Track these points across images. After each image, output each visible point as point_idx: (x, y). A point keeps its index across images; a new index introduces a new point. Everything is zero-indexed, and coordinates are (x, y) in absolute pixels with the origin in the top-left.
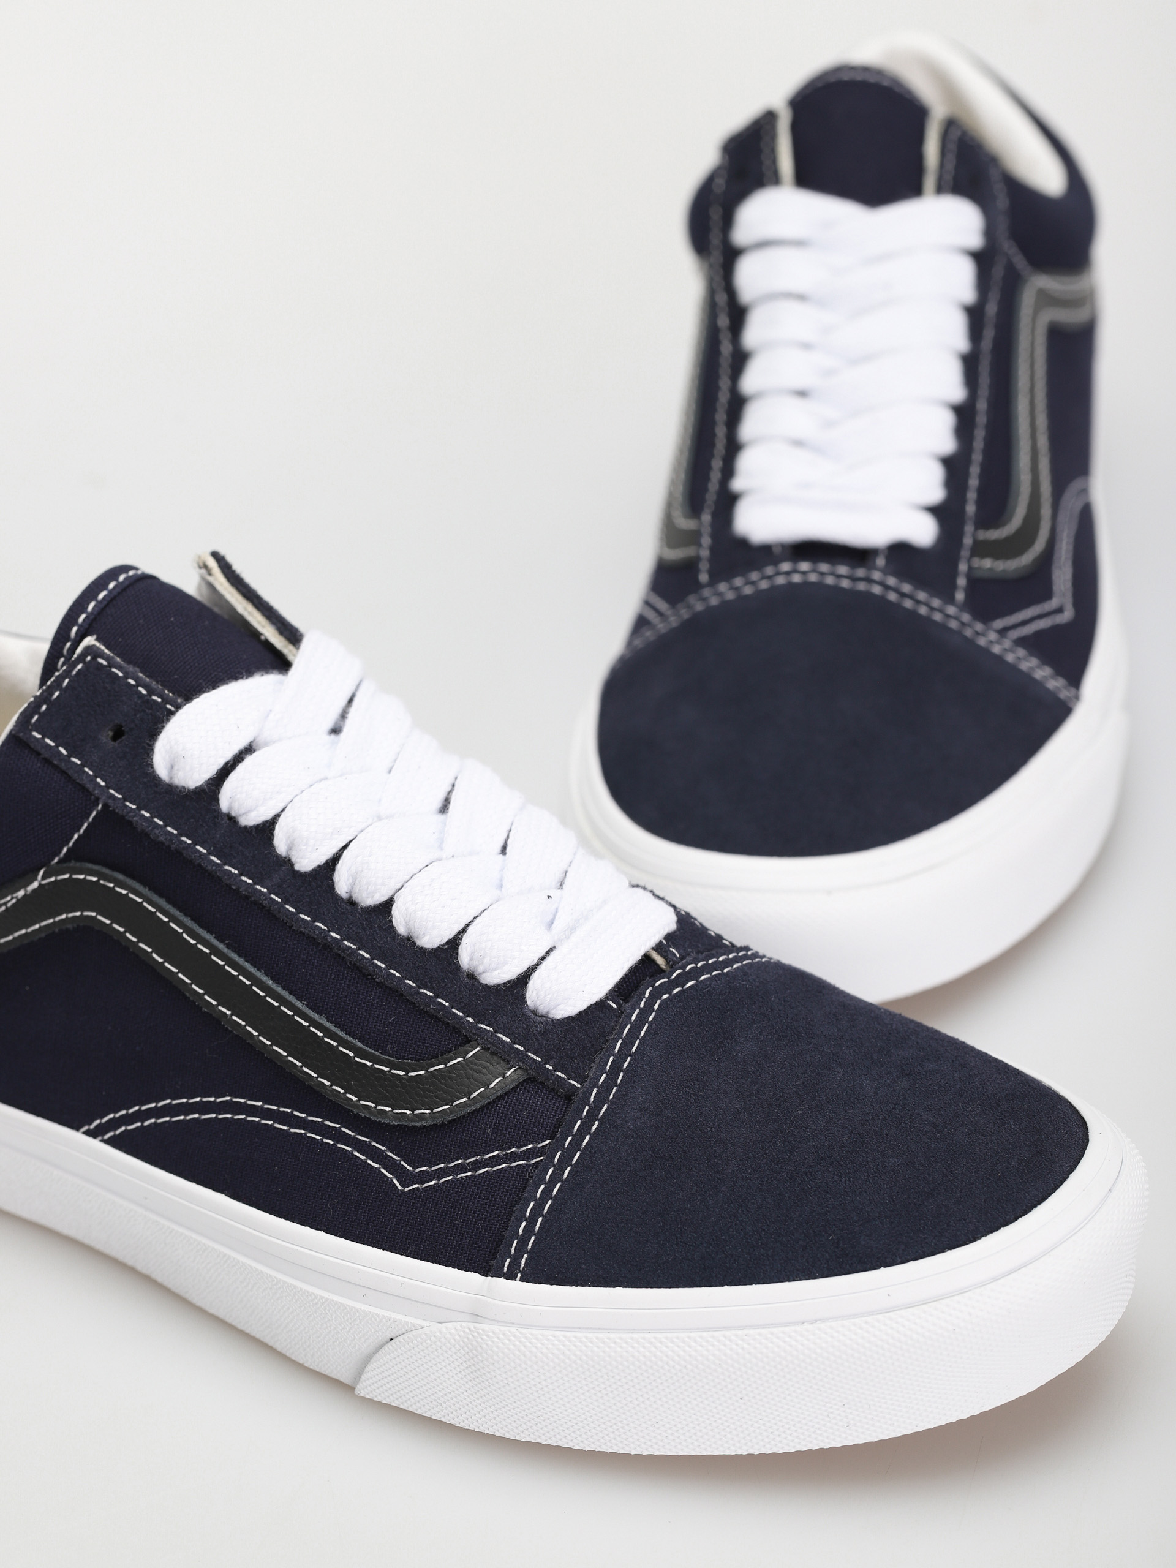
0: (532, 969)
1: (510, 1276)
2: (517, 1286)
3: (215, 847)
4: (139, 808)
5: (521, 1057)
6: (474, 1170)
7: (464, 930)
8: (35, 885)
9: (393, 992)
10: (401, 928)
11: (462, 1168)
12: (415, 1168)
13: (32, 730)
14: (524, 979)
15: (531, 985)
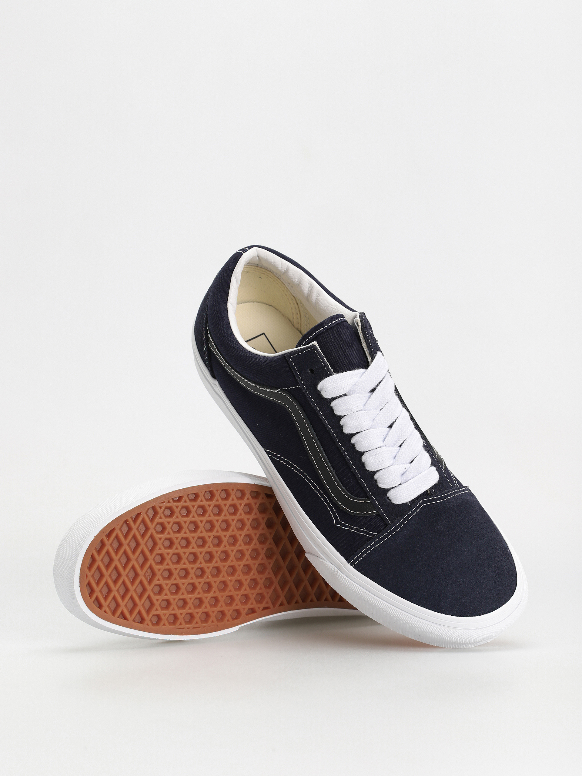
0: (392, 488)
1: (351, 565)
2: (352, 568)
3: (325, 414)
4: (309, 394)
5: (379, 509)
6: (355, 530)
7: (378, 471)
8: (276, 391)
9: (354, 475)
10: (363, 461)
11: (352, 528)
12: (341, 521)
13: (290, 358)
14: (389, 490)
15: (390, 492)
